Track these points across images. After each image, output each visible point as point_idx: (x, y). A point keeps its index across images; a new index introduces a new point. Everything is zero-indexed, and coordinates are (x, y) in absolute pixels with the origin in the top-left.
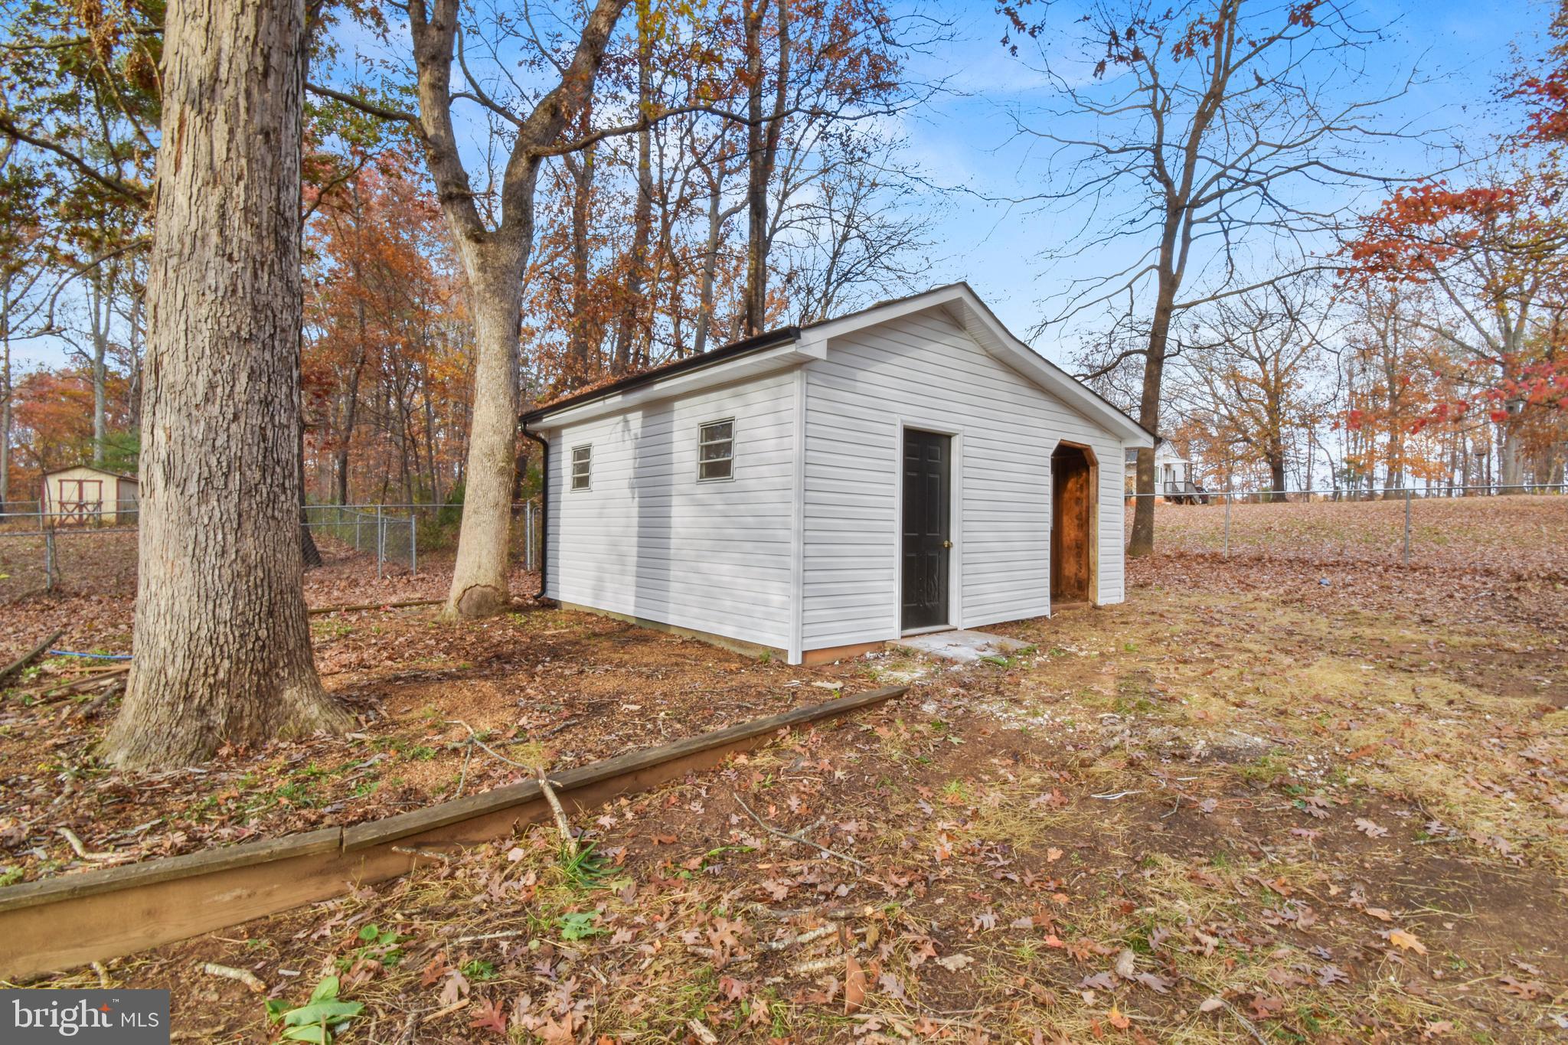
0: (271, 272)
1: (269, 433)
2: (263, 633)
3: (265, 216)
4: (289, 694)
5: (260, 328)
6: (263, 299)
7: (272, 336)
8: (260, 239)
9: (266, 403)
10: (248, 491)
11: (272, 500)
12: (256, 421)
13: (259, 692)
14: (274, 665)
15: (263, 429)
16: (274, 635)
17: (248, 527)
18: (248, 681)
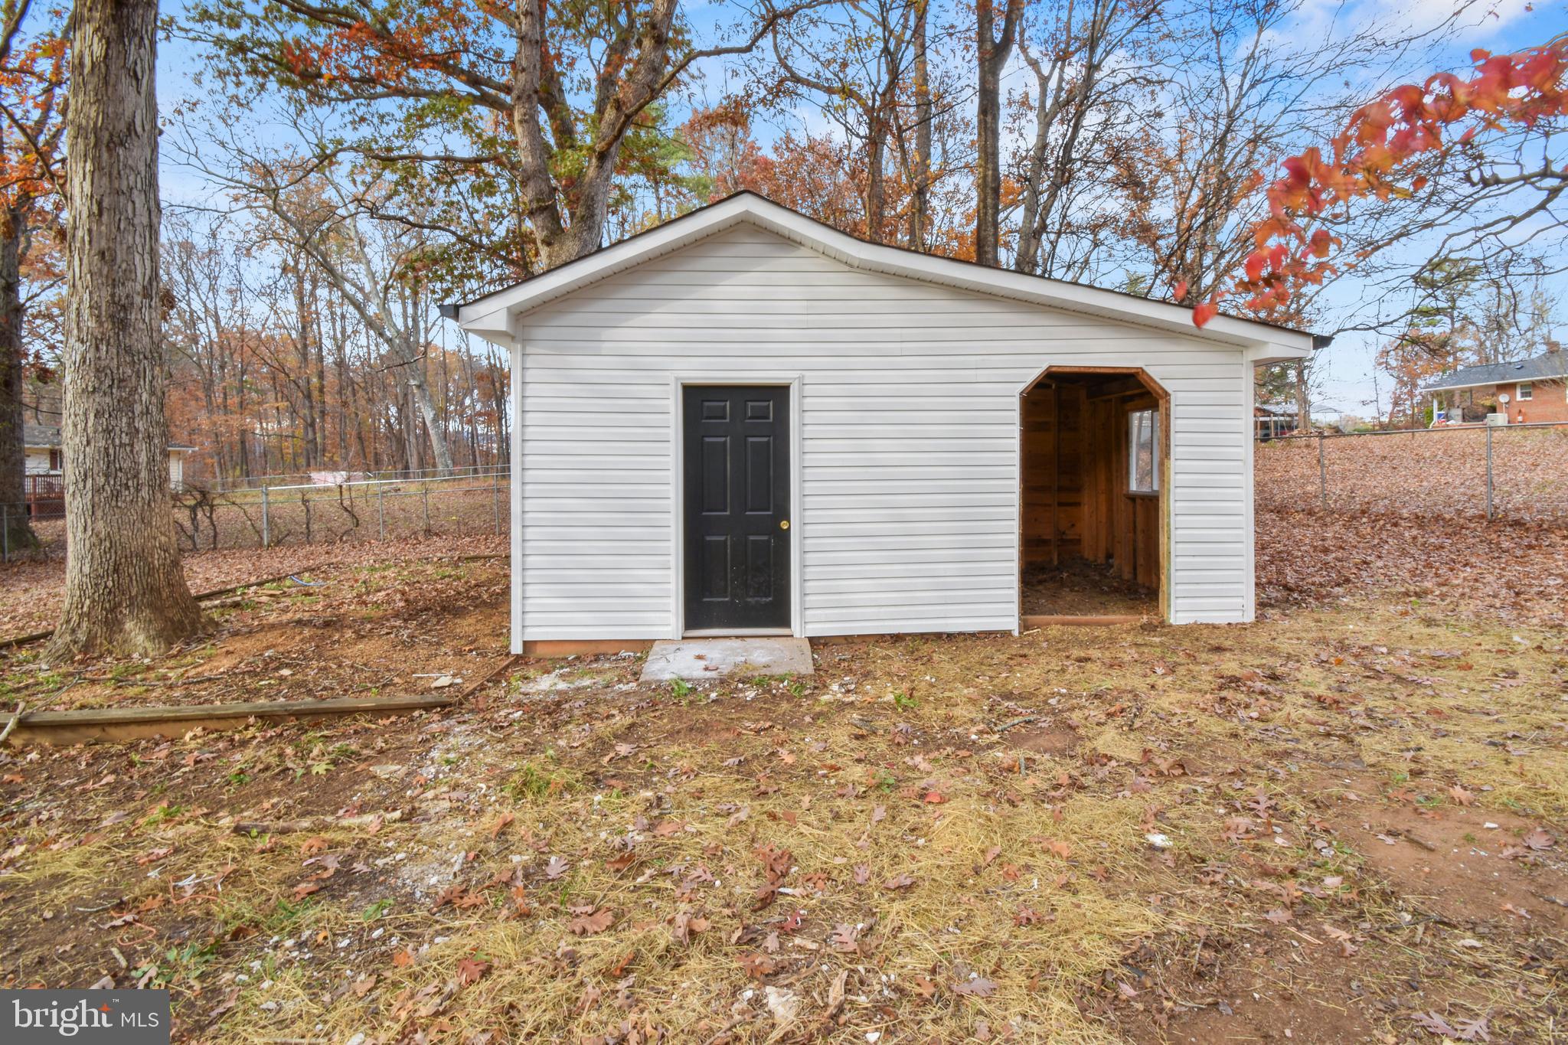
0: (108, 344)
1: (111, 451)
2: (110, 584)
3: (104, 308)
4: (129, 625)
5: (101, 383)
6: (103, 363)
7: (111, 387)
8: (100, 324)
9: (108, 431)
10: (97, 490)
11: (116, 495)
12: (102, 444)
13: (106, 622)
14: (120, 604)
15: (107, 449)
16: (118, 585)
17: (99, 514)
18: (101, 615)
